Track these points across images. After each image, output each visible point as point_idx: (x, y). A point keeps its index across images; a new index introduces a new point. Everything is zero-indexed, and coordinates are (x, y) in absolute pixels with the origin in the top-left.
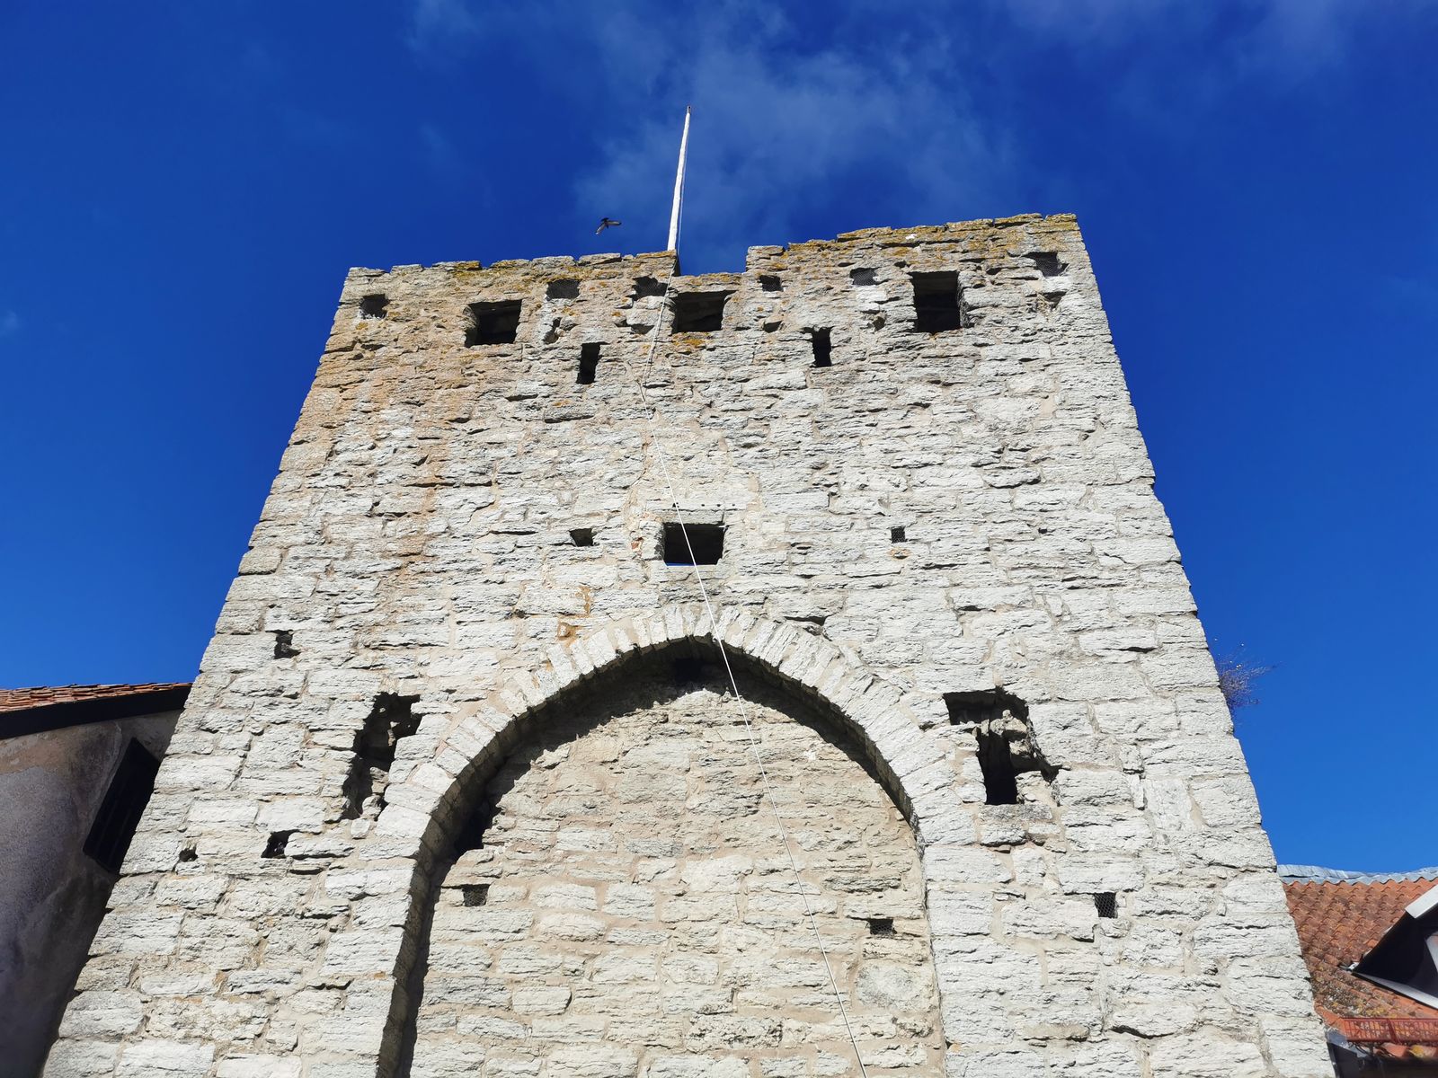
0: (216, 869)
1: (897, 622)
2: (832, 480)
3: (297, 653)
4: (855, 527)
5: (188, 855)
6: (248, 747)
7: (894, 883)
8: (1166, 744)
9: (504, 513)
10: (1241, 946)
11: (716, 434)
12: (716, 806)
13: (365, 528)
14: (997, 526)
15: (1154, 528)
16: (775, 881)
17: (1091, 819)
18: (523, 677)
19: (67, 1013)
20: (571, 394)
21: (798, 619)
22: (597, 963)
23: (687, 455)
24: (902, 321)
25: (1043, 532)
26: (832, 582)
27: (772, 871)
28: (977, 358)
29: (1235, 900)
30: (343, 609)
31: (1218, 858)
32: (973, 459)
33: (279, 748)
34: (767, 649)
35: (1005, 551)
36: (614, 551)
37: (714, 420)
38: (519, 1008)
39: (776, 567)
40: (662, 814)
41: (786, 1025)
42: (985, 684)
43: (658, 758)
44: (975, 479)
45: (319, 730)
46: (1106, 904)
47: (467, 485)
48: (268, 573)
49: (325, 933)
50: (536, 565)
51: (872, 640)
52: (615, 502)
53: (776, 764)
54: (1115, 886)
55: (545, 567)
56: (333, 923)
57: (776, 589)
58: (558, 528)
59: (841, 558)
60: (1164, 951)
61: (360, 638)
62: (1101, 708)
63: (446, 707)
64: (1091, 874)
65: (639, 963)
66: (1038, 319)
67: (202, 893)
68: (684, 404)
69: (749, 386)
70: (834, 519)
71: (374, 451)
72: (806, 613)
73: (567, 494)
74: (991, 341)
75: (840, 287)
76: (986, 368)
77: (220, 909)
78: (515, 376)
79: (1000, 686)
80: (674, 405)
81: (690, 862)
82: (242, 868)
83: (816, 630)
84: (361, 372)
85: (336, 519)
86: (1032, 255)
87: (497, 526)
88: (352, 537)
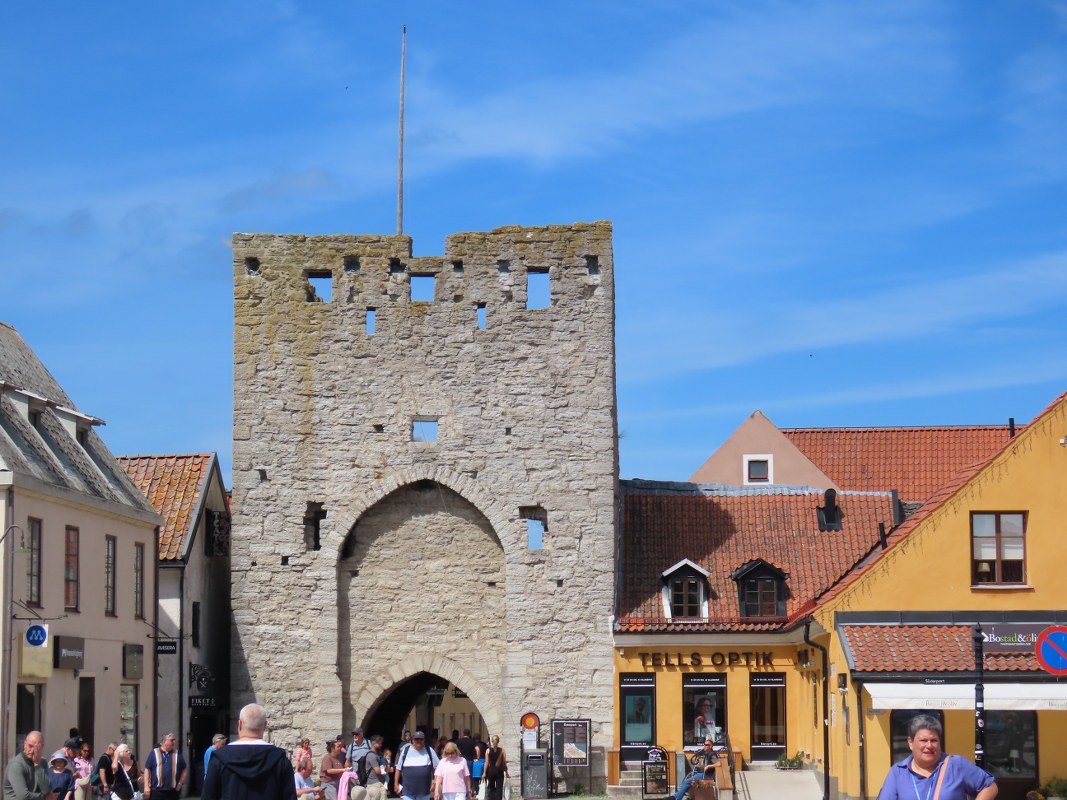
0: (266, 569)
1: (505, 475)
2: (483, 400)
3: (270, 481)
4: (492, 427)
5: (254, 564)
6: (263, 522)
7: (496, 570)
8: (591, 527)
9: (344, 414)
11: (433, 371)
12: (437, 541)
13: (283, 417)
14: (547, 429)
16: (458, 569)
17: (561, 555)
18: (363, 495)
19: (233, 616)
20: (364, 341)
21: (468, 472)
22: (399, 597)
23: (421, 384)
24: (519, 302)
25: (565, 432)
26: (481, 455)
27: (456, 566)
28: (551, 329)
29: (599, 582)
30: (284, 461)
31: (597, 568)
32: (542, 393)
33: (275, 523)
34: (456, 485)
35: (549, 442)
36: (393, 436)
37: (432, 362)
38: (375, 610)
39: (460, 447)
40: (417, 544)
41: (460, 616)
42: (533, 503)
44: (541, 403)
45: (288, 516)
47: (325, 396)
48: (247, 440)
49: (310, 592)
50: (361, 443)
51: (495, 483)
52: (391, 411)
53: (459, 525)
54: (564, 577)
55: (365, 444)
56: (312, 588)
57: (460, 458)
58: (368, 423)
59: (485, 443)
60: (574, 598)
61: (295, 474)
62: (572, 513)
64: (557, 574)
65: (413, 597)
66: (582, 305)
67: (264, 578)
68: (418, 350)
69: (448, 340)
70: (483, 422)
71: (276, 371)
72: (470, 469)
73: (370, 405)
74: (559, 317)
75: (492, 272)
76: (554, 335)
77: (272, 583)
78: (337, 326)
79: (539, 504)
80: (414, 351)
81: (428, 562)
82: (275, 569)
83: (474, 477)
84: (258, 317)
85: (269, 412)
86: (587, 257)
87: (341, 421)
88: (279, 422)
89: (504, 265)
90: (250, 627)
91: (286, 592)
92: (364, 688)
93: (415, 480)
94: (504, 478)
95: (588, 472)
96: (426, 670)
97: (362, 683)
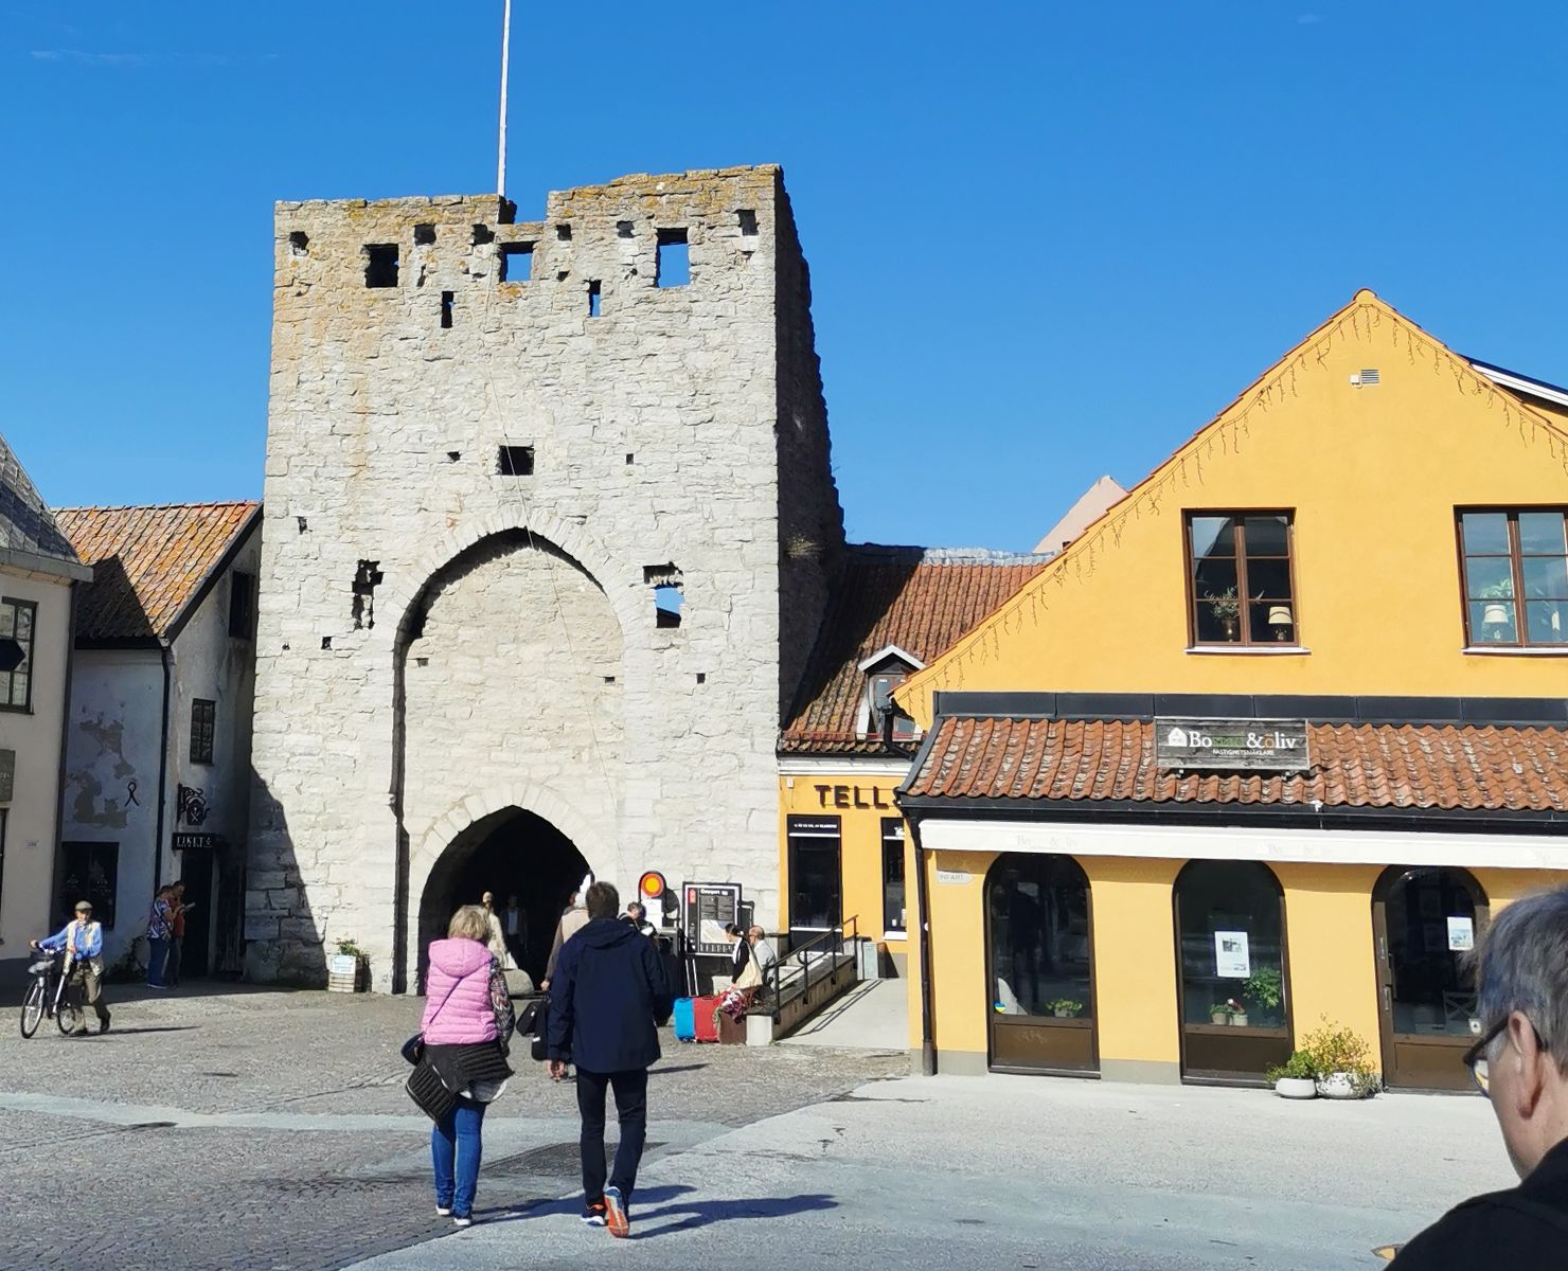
0: (301, 655)
1: (624, 520)
2: (595, 415)
3: (311, 530)
4: (606, 453)
5: (286, 647)
6: (300, 588)
7: (617, 659)
8: (745, 596)
9: (408, 436)
10: (754, 697)
11: (529, 376)
12: (535, 617)
13: (332, 444)
14: (684, 454)
15: (768, 459)
16: (563, 657)
17: (702, 637)
18: (430, 550)
20: (438, 337)
21: (573, 516)
22: (482, 696)
23: (512, 394)
24: (646, 276)
25: (708, 459)
26: (592, 492)
27: (562, 652)
29: (756, 676)
30: (330, 505)
31: (754, 657)
32: (677, 402)
33: (315, 589)
34: (555, 537)
35: (686, 472)
36: (473, 468)
37: (527, 364)
38: (449, 716)
39: (562, 481)
40: (509, 620)
41: (566, 724)
42: (663, 560)
43: (505, 589)
44: (674, 418)
45: (333, 580)
46: (701, 678)
47: (385, 414)
48: (283, 476)
49: (358, 687)
50: (430, 477)
51: (610, 532)
53: (564, 595)
54: (707, 669)
55: (436, 478)
57: (561, 497)
58: (441, 450)
59: (597, 475)
60: (721, 699)
61: (343, 522)
62: (717, 575)
63: (394, 568)
64: (697, 664)
65: (501, 696)
67: (298, 668)
68: (509, 347)
69: (549, 333)
70: (595, 446)
72: (577, 512)
73: (442, 425)
74: (701, 297)
75: (609, 238)
76: (694, 322)
77: (308, 675)
78: (403, 318)
79: (671, 563)
80: (503, 349)
81: (523, 646)
82: (314, 655)
83: (582, 524)
84: (304, 310)
85: (313, 437)
86: (740, 212)
87: (406, 446)
88: (324, 452)
89: (625, 229)
91: (328, 687)
93: (500, 529)
94: (623, 524)
95: (741, 516)
96: (516, 804)
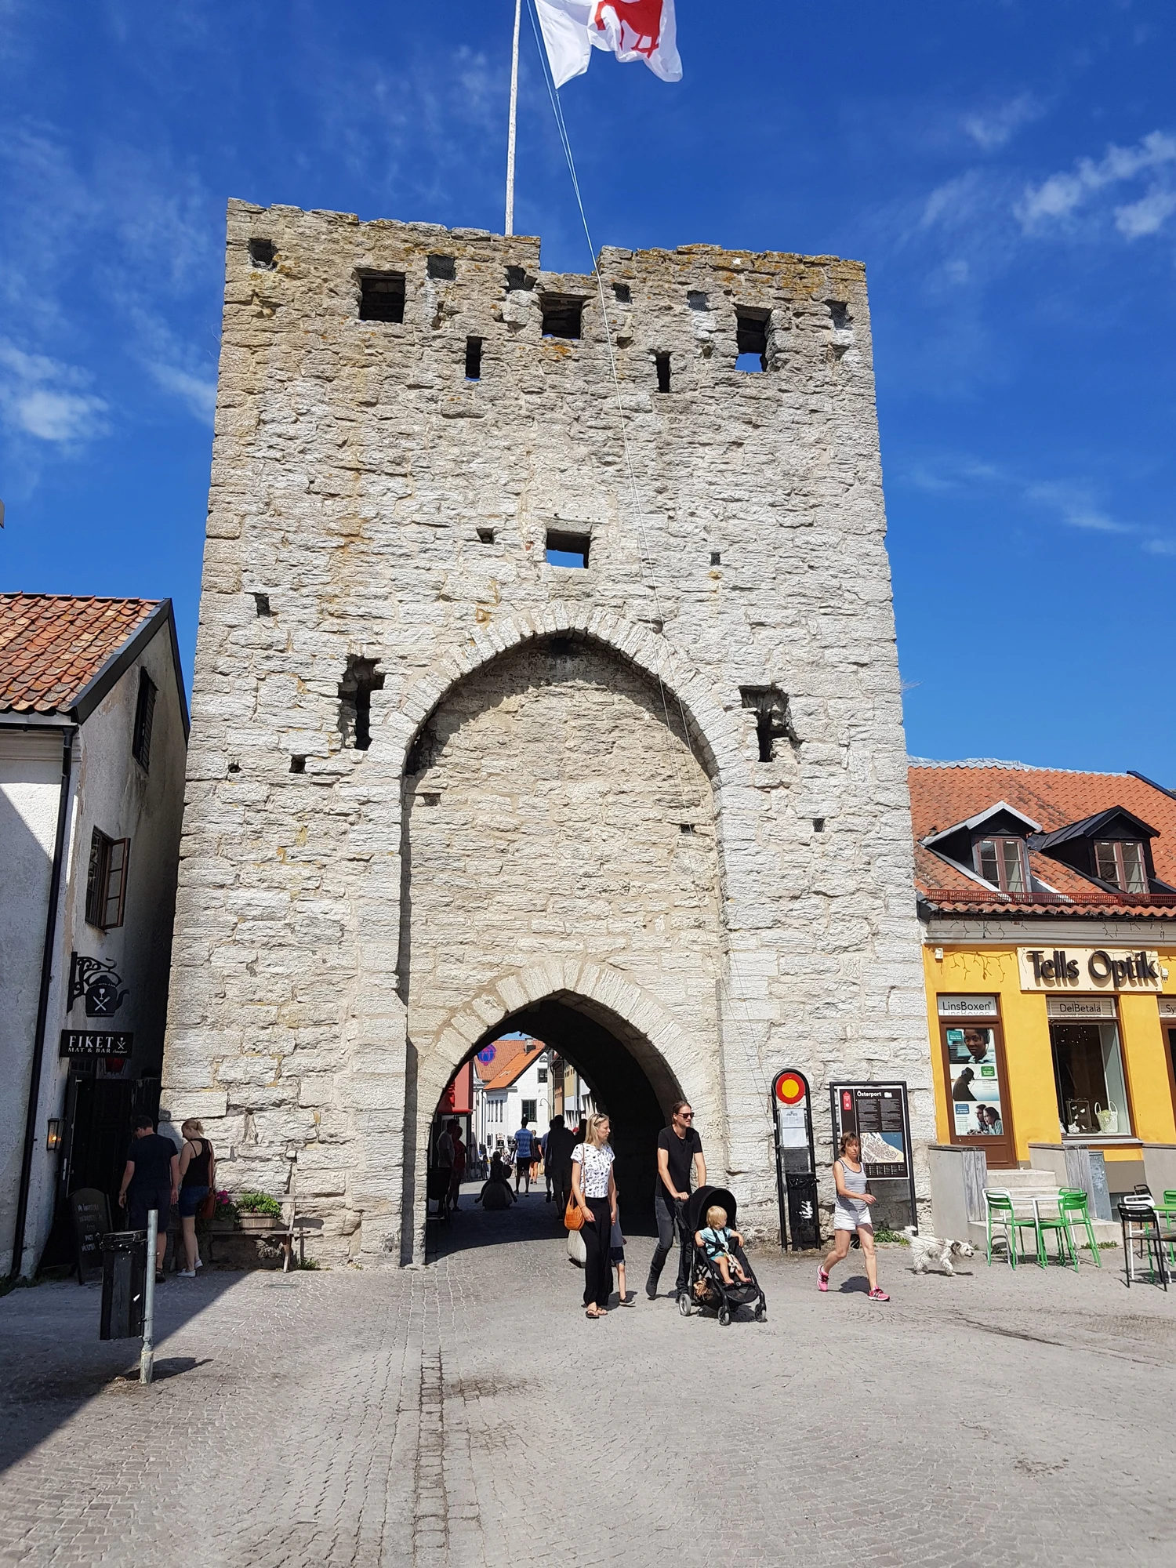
0: (259, 779)
1: (712, 630)
2: (670, 504)
3: (275, 614)
4: (687, 549)
5: (234, 768)
6: (256, 690)
7: (696, 803)
8: (864, 729)
9: (422, 505)
10: (884, 850)
11: (583, 450)
12: (586, 747)
13: (307, 504)
14: (782, 560)
15: (880, 573)
16: (625, 799)
17: (817, 774)
18: (455, 650)
19: (180, 871)
20: (462, 390)
21: (647, 622)
22: (516, 845)
23: (562, 468)
24: (727, 357)
25: (811, 567)
26: (669, 594)
27: (623, 792)
28: (780, 403)
29: (886, 824)
30: (306, 581)
31: (881, 801)
32: (771, 500)
33: (282, 692)
34: (626, 643)
35: (785, 580)
36: (513, 551)
37: (581, 436)
38: (471, 870)
39: (633, 577)
40: (550, 751)
41: (632, 884)
42: (765, 682)
43: (545, 711)
44: (771, 517)
45: (310, 680)
46: (819, 824)
47: (387, 474)
48: (233, 539)
49: (346, 826)
50: (454, 557)
51: (696, 642)
52: (510, 507)
53: (624, 721)
54: (825, 815)
55: (461, 559)
56: (351, 819)
57: (632, 596)
58: (467, 526)
59: (676, 574)
60: (846, 851)
61: (325, 605)
62: (831, 702)
63: (402, 670)
64: (814, 808)
65: (542, 845)
66: (828, 372)
67: (253, 796)
68: (557, 415)
69: (607, 404)
70: (672, 540)
71: (298, 425)
72: (652, 617)
73: (471, 495)
74: (791, 388)
75: (678, 308)
76: (785, 414)
77: (269, 806)
78: (411, 362)
79: (773, 684)
80: (549, 415)
81: (570, 784)
82: (276, 780)
83: (659, 631)
84: (268, 334)
85: (278, 493)
86: (829, 302)
87: (417, 518)
88: (297, 511)
89: (698, 300)
90: (219, 893)
91: (299, 825)
92: (447, 1023)
93: (551, 628)
94: (713, 635)
95: (856, 635)
96: (569, 988)
97: (443, 1014)
